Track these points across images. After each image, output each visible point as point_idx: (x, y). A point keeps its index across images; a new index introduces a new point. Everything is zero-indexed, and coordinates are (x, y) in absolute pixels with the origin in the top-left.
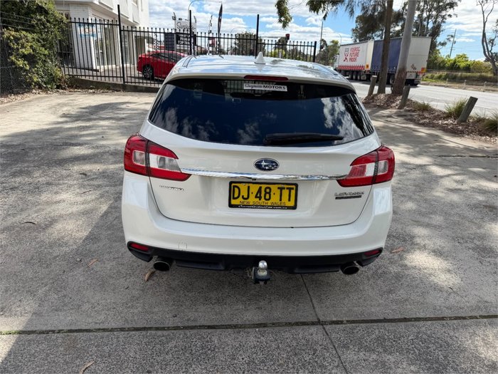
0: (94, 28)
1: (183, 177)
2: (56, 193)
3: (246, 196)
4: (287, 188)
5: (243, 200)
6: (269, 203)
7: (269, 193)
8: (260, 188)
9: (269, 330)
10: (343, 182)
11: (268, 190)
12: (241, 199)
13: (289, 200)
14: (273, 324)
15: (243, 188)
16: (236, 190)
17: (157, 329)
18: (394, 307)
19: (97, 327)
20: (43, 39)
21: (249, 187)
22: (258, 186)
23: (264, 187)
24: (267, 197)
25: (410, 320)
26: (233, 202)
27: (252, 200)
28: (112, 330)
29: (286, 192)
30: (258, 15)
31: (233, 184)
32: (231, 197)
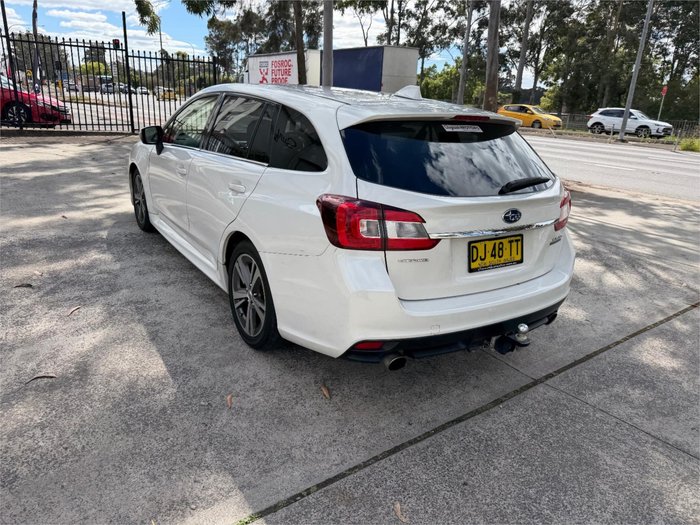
3: (483, 257)
4: (515, 241)
5: (481, 262)
6: (502, 260)
7: (502, 249)
8: (495, 244)
9: (510, 403)
11: (501, 246)
12: (479, 261)
13: (517, 254)
14: (505, 397)
15: (480, 246)
16: (475, 250)
18: (570, 349)
21: (485, 245)
22: (493, 242)
23: (498, 242)
24: (501, 253)
25: (592, 356)
26: (473, 266)
27: (489, 260)
29: (514, 244)
30: (124, 13)
31: (473, 245)
32: (471, 260)
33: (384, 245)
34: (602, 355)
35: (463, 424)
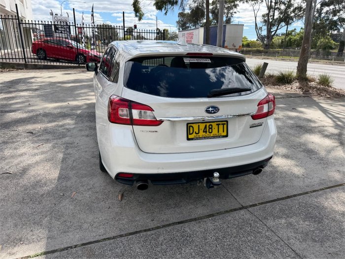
1: (156, 123)
2: (15, 149)
3: (197, 132)
4: (222, 124)
5: (195, 135)
6: (212, 135)
7: (211, 128)
8: (206, 126)
9: (217, 217)
10: (254, 117)
11: (210, 127)
12: (194, 134)
13: (223, 132)
15: (196, 126)
16: (191, 128)
17: (145, 231)
18: (279, 191)
19: (102, 237)
21: (199, 126)
22: (205, 124)
23: (208, 124)
24: (210, 131)
25: (291, 197)
26: (190, 137)
27: (202, 134)
28: (114, 238)
29: (221, 127)
30: (124, 12)
31: (189, 125)
32: (188, 133)
33: (131, 122)
34: (298, 197)
35: (181, 225)
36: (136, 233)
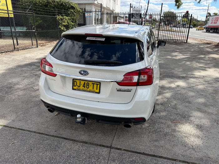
0: (91, 13)
1: (55, 75)
3: (79, 86)
4: (96, 84)
5: (78, 87)
6: (88, 90)
7: (88, 85)
8: (85, 83)
9: (87, 145)
10: (119, 84)
11: (88, 84)
12: (77, 87)
13: (97, 89)
14: (90, 143)
15: (78, 82)
16: (75, 82)
17: (46, 135)
20: (72, 19)
21: (80, 82)
22: (84, 82)
23: (86, 82)
24: (88, 86)
26: (74, 88)
27: (81, 87)
28: (31, 132)
29: (95, 86)
30: (162, 3)
31: (74, 80)
32: (73, 85)
33: (45, 72)
35: (64, 140)
36: (42, 134)
